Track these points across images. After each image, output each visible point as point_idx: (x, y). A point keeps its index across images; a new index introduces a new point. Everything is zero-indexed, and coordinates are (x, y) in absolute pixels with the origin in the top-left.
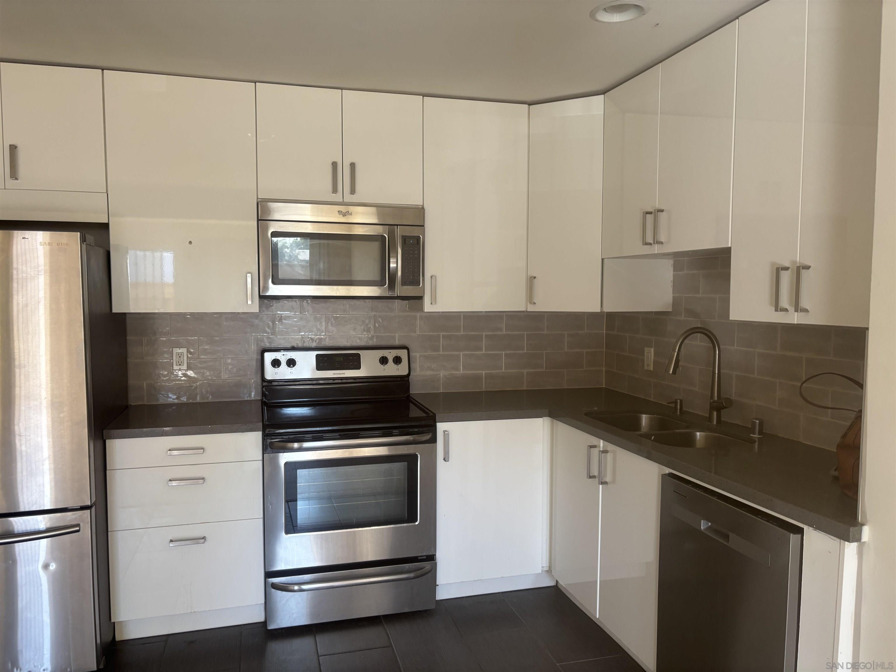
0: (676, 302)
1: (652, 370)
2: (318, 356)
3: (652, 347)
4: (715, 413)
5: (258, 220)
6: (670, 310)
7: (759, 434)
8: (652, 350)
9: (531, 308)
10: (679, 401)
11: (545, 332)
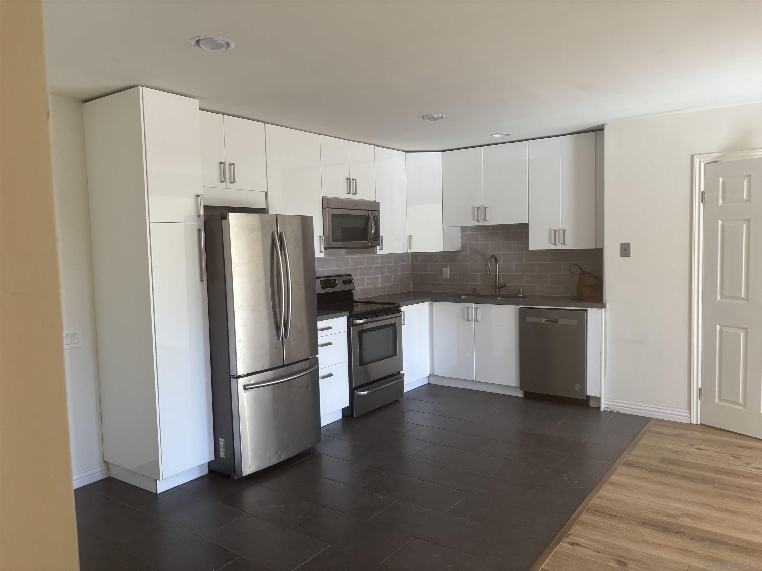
0: (463, 246)
1: (449, 278)
2: (321, 280)
3: (448, 268)
4: (498, 290)
5: (323, 208)
6: (460, 250)
7: (522, 295)
8: (448, 269)
9: (410, 251)
10: (475, 288)
11: (392, 264)
